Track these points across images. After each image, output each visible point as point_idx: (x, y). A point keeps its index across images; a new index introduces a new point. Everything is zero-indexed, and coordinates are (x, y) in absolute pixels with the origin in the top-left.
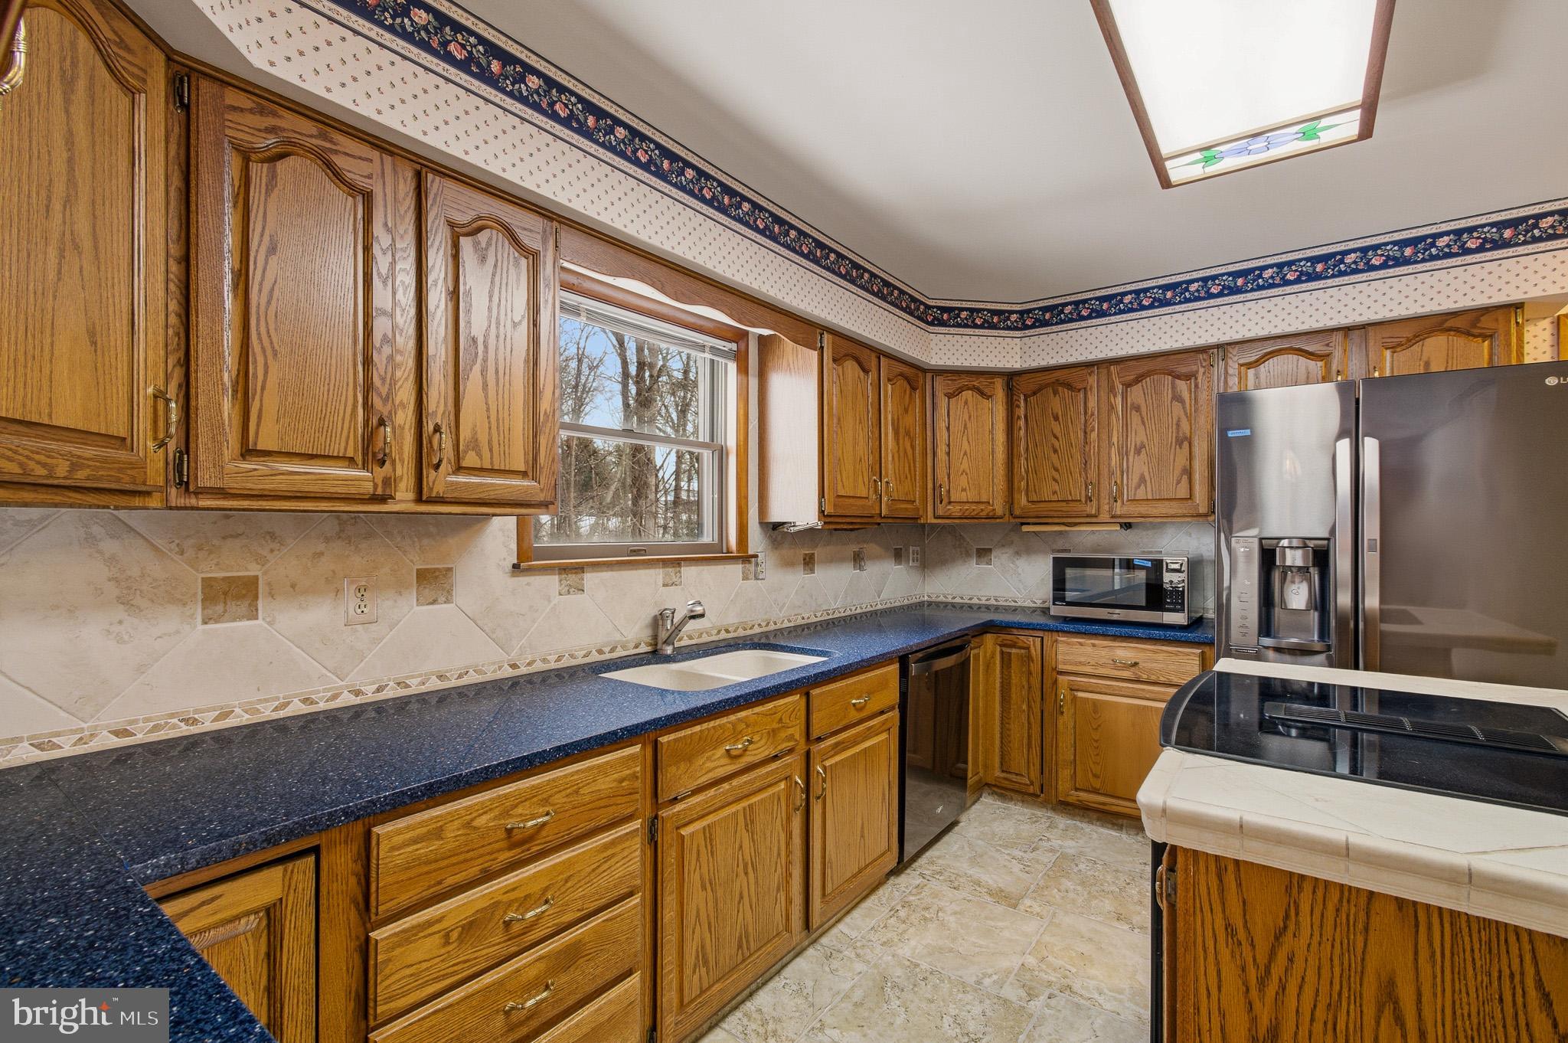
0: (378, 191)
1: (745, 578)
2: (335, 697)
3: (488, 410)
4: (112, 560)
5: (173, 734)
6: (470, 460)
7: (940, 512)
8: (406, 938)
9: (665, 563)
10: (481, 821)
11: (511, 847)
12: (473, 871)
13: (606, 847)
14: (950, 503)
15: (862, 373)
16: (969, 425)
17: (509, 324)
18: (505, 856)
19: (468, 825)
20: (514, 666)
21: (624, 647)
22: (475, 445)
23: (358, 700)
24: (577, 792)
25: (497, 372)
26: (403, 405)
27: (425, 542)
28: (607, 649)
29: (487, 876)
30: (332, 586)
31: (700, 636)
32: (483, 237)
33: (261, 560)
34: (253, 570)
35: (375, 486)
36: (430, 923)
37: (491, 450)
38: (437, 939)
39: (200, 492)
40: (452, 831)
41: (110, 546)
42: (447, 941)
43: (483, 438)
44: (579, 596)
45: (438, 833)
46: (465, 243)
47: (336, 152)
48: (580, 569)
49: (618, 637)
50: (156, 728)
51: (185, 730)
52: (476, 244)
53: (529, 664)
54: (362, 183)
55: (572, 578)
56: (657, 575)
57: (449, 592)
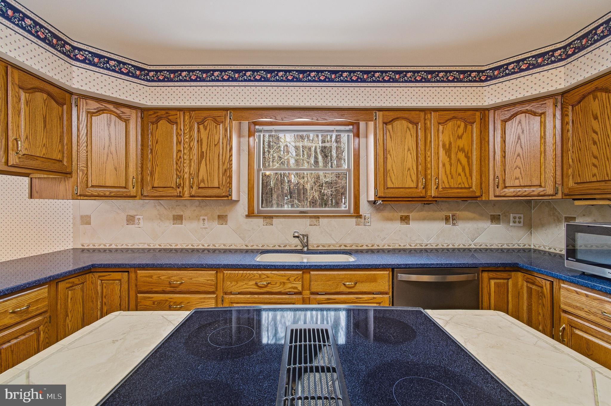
0: (179, 121)
1: (358, 224)
2: (198, 246)
3: (207, 171)
4: (158, 210)
5: (168, 247)
6: (202, 185)
7: (497, 193)
8: (145, 298)
9: (311, 217)
10: (162, 278)
11: (170, 287)
12: (160, 289)
13: (201, 299)
14: (506, 187)
15: (410, 126)
16: (522, 137)
17: (213, 145)
18: (169, 289)
19: (159, 277)
20: (247, 246)
21: (290, 246)
22: (203, 181)
23: (203, 247)
24: (191, 279)
25: (210, 160)
26: (186, 173)
27: (220, 207)
28: (282, 246)
29: (164, 292)
30: (197, 218)
31: (330, 246)
32: (206, 124)
33: (183, 211)
34: (182, 213)
35: (177, 193)
36: (149, 298)
37: (208, 182)
38: (152, 302)
39: (145, 196)
40: (155, 277)
41: (158, 207)
42: (154, 303)
43: (205, 178)
44: (271, 227)
45: (151, 277)
46: (201, 127)
47: (169, 116)
48: (271, 217)
49: (287, 242)
50: (165, 246)
51: (170, 247)
52: (204, 126)
53: (252, 246)
54: (174, 121)
55: (268, 220)
56: (308, 221)
57: (227, 222)
